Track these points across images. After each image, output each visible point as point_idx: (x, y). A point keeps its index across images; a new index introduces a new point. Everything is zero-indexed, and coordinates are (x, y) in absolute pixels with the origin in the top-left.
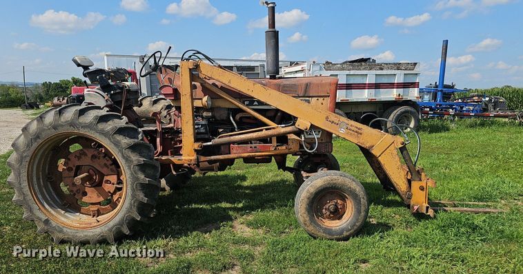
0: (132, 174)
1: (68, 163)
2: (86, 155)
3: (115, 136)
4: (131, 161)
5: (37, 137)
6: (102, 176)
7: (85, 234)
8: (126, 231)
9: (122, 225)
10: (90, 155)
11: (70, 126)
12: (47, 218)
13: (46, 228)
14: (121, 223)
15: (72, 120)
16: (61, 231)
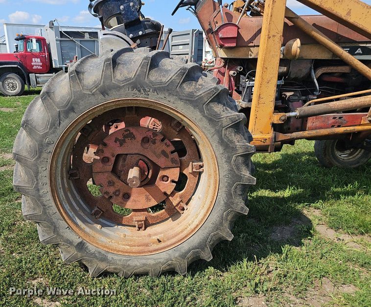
0: (231, 170)
1: (103, 152)
2: (134, 137)
3: (212, 105)
4: (234, 149)
5: (70, 108)
6: (157, 169)
7: (144, 261)
8: (207, 256)
9: (203, 249)
10: (139, 138)
11: (133, 89)
12: (80, 240)
13: (79, 255)
14: (201, 246)
15: (138, 76)
16: (104, 259)
